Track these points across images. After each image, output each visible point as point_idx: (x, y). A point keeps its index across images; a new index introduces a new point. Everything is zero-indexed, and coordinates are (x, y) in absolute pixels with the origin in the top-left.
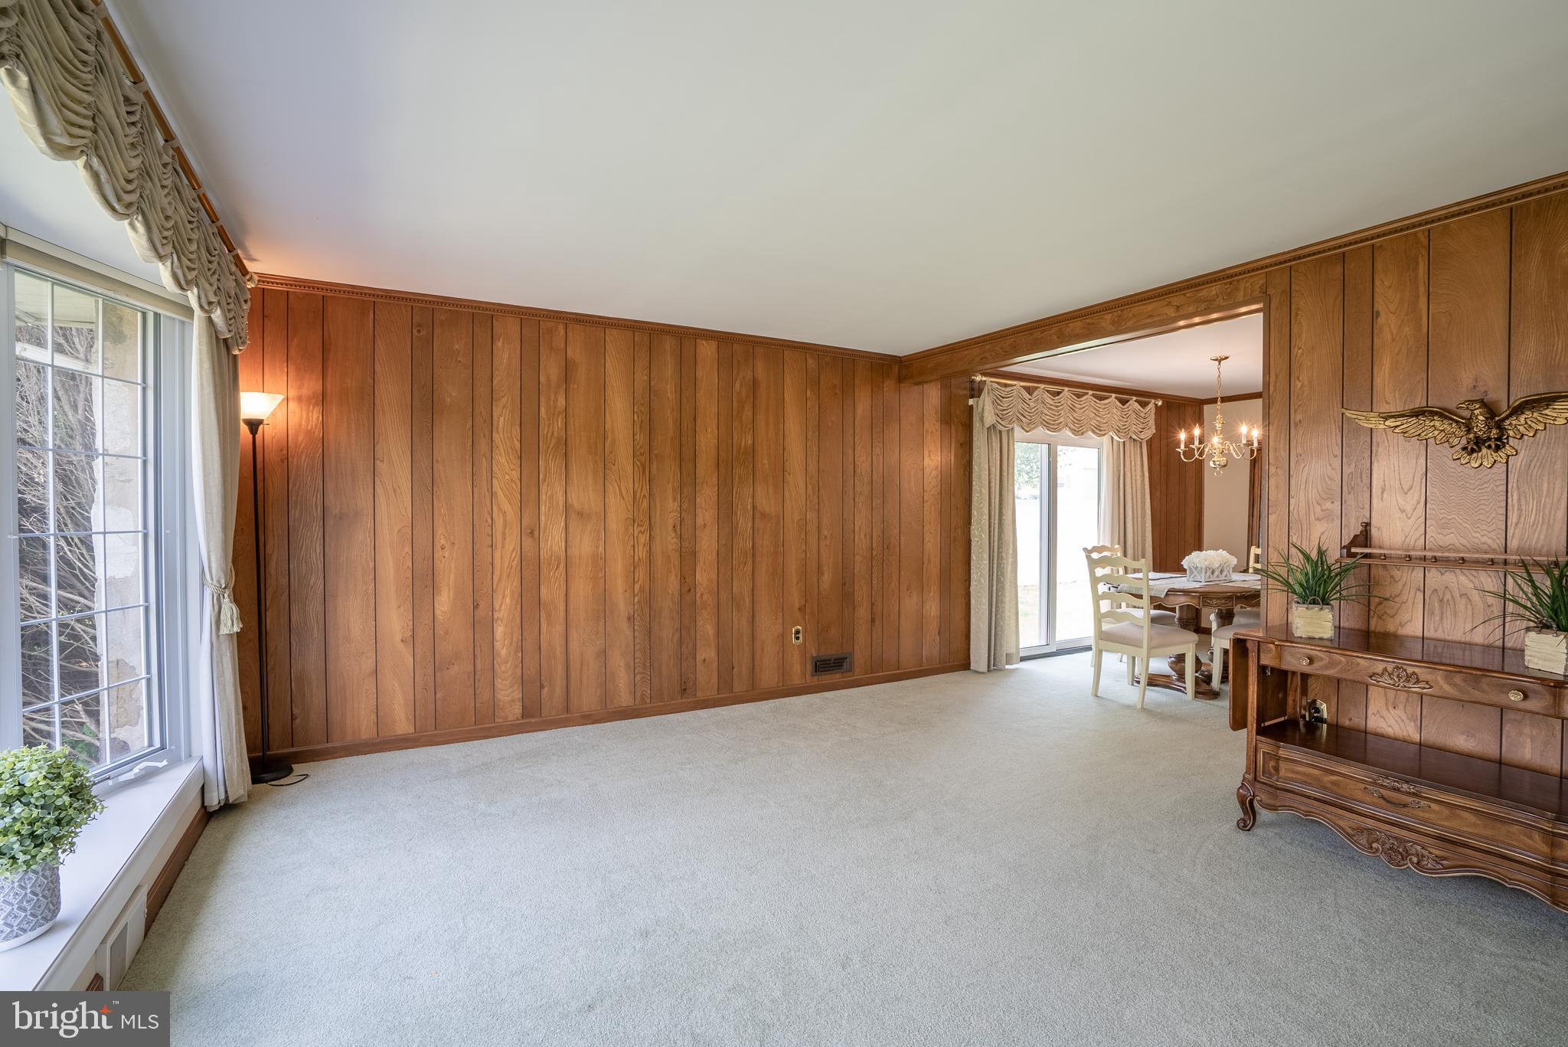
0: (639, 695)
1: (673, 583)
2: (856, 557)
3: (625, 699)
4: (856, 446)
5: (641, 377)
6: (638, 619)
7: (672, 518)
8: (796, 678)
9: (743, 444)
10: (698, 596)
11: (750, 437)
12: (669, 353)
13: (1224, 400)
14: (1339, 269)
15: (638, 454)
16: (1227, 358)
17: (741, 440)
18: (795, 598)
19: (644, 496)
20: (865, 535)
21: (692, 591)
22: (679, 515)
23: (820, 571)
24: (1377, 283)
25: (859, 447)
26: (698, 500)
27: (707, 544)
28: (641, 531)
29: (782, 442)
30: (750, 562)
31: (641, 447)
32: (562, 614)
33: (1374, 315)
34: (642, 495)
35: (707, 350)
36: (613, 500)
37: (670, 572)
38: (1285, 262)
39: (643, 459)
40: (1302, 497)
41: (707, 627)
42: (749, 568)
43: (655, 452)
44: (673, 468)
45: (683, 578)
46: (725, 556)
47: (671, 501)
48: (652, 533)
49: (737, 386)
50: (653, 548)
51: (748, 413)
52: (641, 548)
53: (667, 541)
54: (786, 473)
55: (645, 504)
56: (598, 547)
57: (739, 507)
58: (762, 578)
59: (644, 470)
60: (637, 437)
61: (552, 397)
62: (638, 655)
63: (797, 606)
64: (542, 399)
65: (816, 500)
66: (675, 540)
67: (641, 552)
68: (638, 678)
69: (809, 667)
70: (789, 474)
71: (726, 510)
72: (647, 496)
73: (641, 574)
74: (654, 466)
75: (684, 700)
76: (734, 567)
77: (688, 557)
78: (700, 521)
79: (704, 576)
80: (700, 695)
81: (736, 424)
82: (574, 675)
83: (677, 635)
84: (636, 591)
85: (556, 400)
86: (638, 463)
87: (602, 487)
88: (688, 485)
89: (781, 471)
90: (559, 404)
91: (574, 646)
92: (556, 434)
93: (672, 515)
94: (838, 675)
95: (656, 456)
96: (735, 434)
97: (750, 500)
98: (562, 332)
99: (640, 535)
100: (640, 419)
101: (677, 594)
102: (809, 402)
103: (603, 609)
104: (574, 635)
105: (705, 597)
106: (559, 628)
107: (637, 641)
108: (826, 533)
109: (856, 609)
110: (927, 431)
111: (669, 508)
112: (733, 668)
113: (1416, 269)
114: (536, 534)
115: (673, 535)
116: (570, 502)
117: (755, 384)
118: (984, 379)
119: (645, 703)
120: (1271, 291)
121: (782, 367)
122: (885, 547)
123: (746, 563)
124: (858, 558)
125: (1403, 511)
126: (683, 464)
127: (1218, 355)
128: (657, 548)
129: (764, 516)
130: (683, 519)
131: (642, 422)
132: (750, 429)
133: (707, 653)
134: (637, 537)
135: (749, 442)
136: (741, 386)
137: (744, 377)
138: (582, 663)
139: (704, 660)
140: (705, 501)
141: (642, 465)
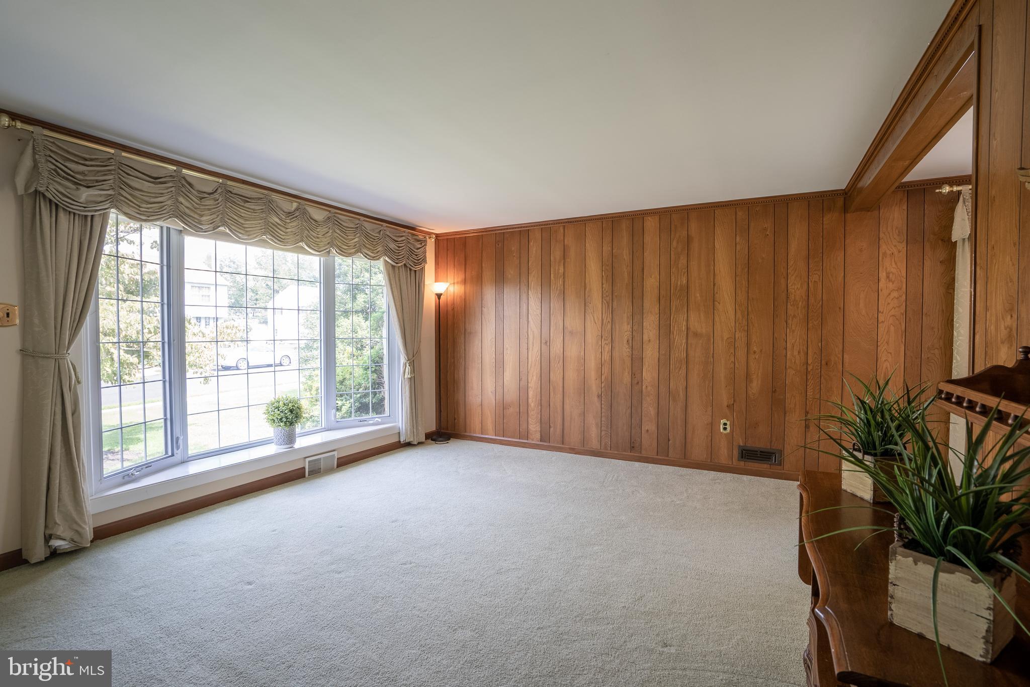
0: (603, 444)
1: (627, 378)
2: (788, 371)
3: (594, 444)
4: (789, 276)
5: (607, 248)
6: (604, 397)
7: (627, 335)
8: (723, 459)
9: (679, 283)
10: (644, 387)
11: (684, 279)
12: (625, 231)
15: (605, 296)
17: (678, 281)
18: (724, 397)
19: (609, 322)
20: (799, 352)
21: (640, 383)
22: (631, 334)
23: (748, 378)
25: (793, 277)
26: (644, 324)
27: (651, 354)
28: (606, 344)
29: (712, 280)
30: (684, 367)
31: (607, 292)
32: (561, 389)
34: (607, 321)
35: (651, 224)
36: (589, 324)
37: (625, 370)
39: (608, 299)
41: (649, 407)
42: (683, 371)
43: (616, 294)
44: (627, 303)
45: (633, 375)
46: (664, 362)
47: (625, 324)
48: (613, 345)
49: (674, 244)
50: (614, 354)
51: (683, 261)
52: (606, 354)
53: (622, 350)
54: (716, 303)
55: (609, 326)
56: (580, 352)
57: (676, 328)
58: (695, 379)
59: (608, 306)
60: (604, 286)
61: (557, 268)
62: (603, 419)
63: (725, 404)
64: (552, 270)
65: (745, 323)
66: (628, 350)
67: (606, 356)
68: (603, 433)
69: (736, 453)
70: (719, 303)
71: (665, 330)
72: (610, 321)
73: (606, 370)
74: (615, 303)
75: (632, 454)
76: (671, 370)
77: (637, 361)
78: (646, 337)
79: (649, 374)
80: (644, 454)
81: (673, 270)
82: (566, 424)
83: (629, 411)
84: (603, 381)
85: (559, 269)
86: (605, 302)
87: (583, 317)
88: (637, 314)
89: (712, 301)
90: (560, 271)
91: (567, 407)
92: (559, 288)
93: (626, 333)
94: (765, 466)
95: (616, 296)
96: (673, 278)
97: (685, 323)
98: (562, 231)
99: (606, 346)
100: (606, 275)
101: (629, 385)
102: (738, 246)
103: (583, 389)
104: (567, 401)
105: (649, 388)
106: (560, 396)
107: (603, 410)
108: (755, 349)
109: (787, 414)
110: (885, 254)
111: (624, 329)
112: (669, 440)
114: (548, 344)
115: (627, 347)
116: (566, 326)
117: (689, 239)
119: (607, 450)
121: (712, 223)
122: (823, 362)
123: (680, 368)
124: (791, 372)
126: (634, 301)
128: (616, 354)
129: (696, 335)
130: (634, 336)
131: (607, 276)
132: (684, 273)
133: (649, 426)
134: (604, 347)
135: (684, 282)
136: (678, 243)
137: (680, 236)
138: (571, 419)
139: (648, 431)
140: (650, 325)
141: (607, 302)
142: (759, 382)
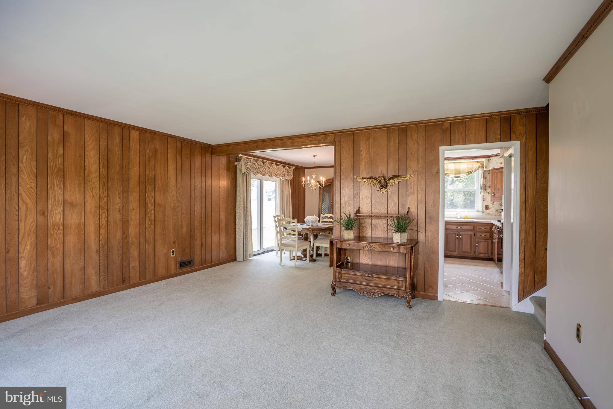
0: (102, 286)
1: (119, 235)
2: (196, 221)
3: (95, 288)
4: (195, 177)
5: (103, 143)
6: (102, 251)
7: (118, 206)
8: (173, 271)
9: (150, 175)
10: (130, 239)
11: (153, 172)
12: (117, 134)
13: (316, 167)
14: (352, 137)
15: (102, 177)
16: (316, 156)
17: (150, 173)
18: (172, 239)
19: (105, 196)
20: (199, 212)
21: (128, 237)
22: (121, 205)
23: (182, 227)
24: (361, 142)
25: (197, 179)
26: (130, 198)
27: (135, 217)
28: (103, 212)
29: (166, 175)
30: (153, 224)
31: (103, 174)
32: (61, 252)
33: (360, 151)
34: (104, 196)
35: (135, 135)
36: (89, 198)
37: (117, 230)
38: (340, 133)
39: (104, 180)
40: (344, 200)
41: (134, 252)
42: (153, 227)
43: (110, 177)
44: (119, 184)
45: (123, 232)
46: (142, 221)
47: (118, 198)
48: (109, 212)
49: (148, 151)
50: (109, 219)
51: (152, 162)
52: (103, 219)
53: (116, 216)
54: (168, 188)
55: (105, 200)
56: (81, 220)
57: (149, 201)
58: (158, 231)
59: (105, 185)
60: (101, 170)
61: (56, 148)
62: (101, 268)
63: (173, 241)
64: (50, 149)
65: (180, 199)
66: (119, 216)
67: (103, 221)
68: (101, 278)
69: (178, 265)
70: (169, 188)
71: (143, 202)
72: (106, 196)
73: (103, 231)
74: (110, 184)
75: (124, 285)
76: (146, 227)
77: (125, 223)
78: (131, 207)
79: (133, 231)
80: (132, 282)
81: (147, 167)
82: (67, 280)
83: (121, 257)
84: (100, 239)
85: (58, 150)
86: (102, 182)
87: (83, 192)
88: (126, 192)
89: (166, 188)
90: (59, 152)
91: (68, 267)
92: (58, 166)
93: (118, 205)
94: (189, 268)
95: (110, 179)
96: (147, 171)
97: (153, 198)
98: (61, 118)
99: (103, 214)
100: (103, 162)
101: (120, 239)
102: (177, 160)
103: (83, 248)
104: (67, 261)
105: (133, 240)
106: (59, 259)
107: (101, 261)
108: (184, 212)
109: (196, 241)
110: (221, 173)
111: (117, 202)
112: (146, 269)
113: (369, 140)
114: (46, 214)
115: (119, 213)
116: (66, 198)
117: (156, 151)
118: (242, 156)
119: (105, 289)
120: (336, 140)
121: (167, 144)
122: (206, 216)
123: (151, 225)
124: (196, 222)
125: (367, 204)
126: (123, 183)
127: (314, 155)
128: (111, 219)
129: (159, 205)
130: (123, 206)
131: (104, 163)
132: (153, 170)
133: (134, 264)
134: (101, 215)
135: (153, 174)
136: (150, 151)
137: (151, 148)
138: (72, 275)
139: (133, 267)
140: (133, 199)
141: (103, 182)
142: (186, 228)
